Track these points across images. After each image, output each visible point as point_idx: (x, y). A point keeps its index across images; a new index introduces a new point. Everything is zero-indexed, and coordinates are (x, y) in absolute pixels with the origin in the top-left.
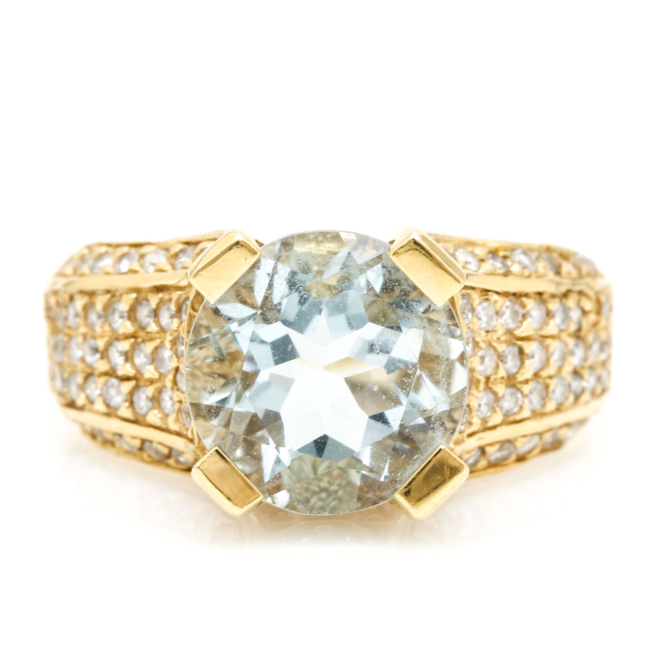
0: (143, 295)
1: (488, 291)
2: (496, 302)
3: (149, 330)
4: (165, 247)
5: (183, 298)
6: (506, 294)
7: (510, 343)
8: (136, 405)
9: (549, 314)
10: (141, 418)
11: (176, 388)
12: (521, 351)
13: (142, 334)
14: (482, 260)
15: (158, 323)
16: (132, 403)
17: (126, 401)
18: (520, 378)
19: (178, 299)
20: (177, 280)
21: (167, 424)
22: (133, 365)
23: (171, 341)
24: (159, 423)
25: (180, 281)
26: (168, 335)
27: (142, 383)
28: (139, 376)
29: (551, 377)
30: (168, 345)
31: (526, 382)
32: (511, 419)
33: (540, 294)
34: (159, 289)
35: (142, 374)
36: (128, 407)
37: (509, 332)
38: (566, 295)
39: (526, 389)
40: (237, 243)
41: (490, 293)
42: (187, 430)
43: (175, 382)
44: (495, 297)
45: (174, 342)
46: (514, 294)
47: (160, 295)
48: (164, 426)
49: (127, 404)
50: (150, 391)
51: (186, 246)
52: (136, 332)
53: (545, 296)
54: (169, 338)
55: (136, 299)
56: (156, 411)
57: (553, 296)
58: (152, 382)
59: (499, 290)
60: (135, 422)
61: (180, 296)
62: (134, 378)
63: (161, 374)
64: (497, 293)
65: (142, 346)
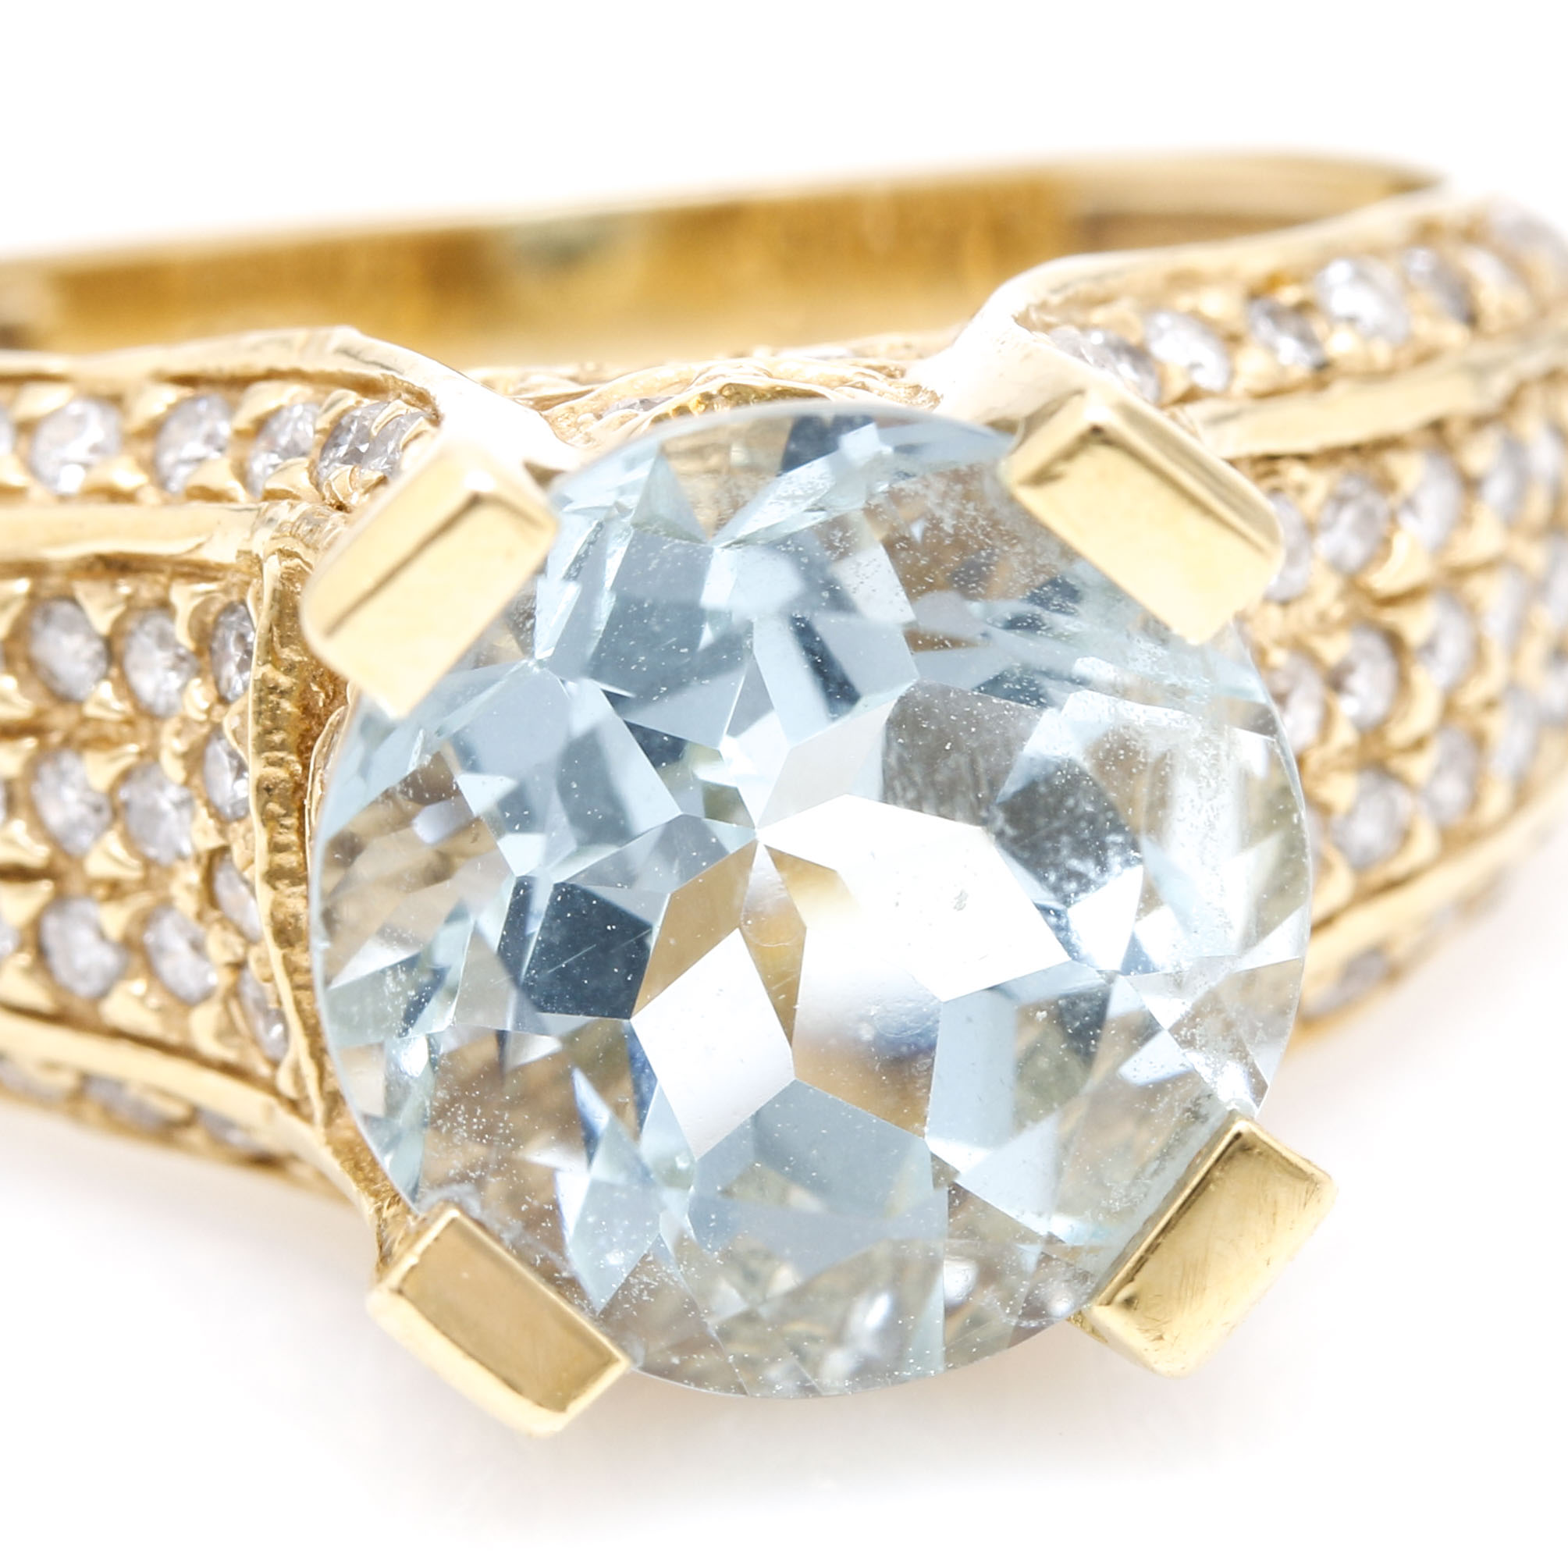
0: (54, 582)
1: (1272, 458)
2: (1301, 489)
3: (91, 710)
4: (104, 389)
5: (215, 607)
6: (1331, 456)
7: (1358, 622)
8: (57, 961)
9: (1471, 485)
10: (79, 1007)
11: (215, 914)
12: (1394, 642)
13: (61, 719)
14: (1232, 340)
15: (125, 687)
16: (41, 953)
17: (20, 948)
18: (1400, 734)
19: (199, 611)
20: (191, 543)
21: (186, 1032)
22: (38, 824)
23: (185, 756)
24: (152, 1026)
25: (199, 546)
26: (169, 728)
27: (75, 885)
28: (62, 864)
29: (1490, 705)
30: (173, 769)
31: (1418, 745)
32: (1377, 877)
33: (1437, 426)
34: (116, 566)
35: (77, 861)
36: (29, 971)
37: (1353, 584)
38: (1512, 402)
39: (1419, 768)
40: (475, 501)
41: (1282, 465)
42: (275, 1064)
43: (210, 896)
44: (1296, 473)
45: (195, 759)
46: (1356, 449)
47: (125, 588)
48: (173, 1038)
49: (25, 959)
50: (115, 919)
51: (187, 392)
52: (40, 713)
53: (1455, 430)
54: (172, 744)
55: (32, 596)
56: (139, 986)
57: (1479, 423)
58: (115, 890)
59: (1307, 445)
60: (58, 1018)
61: (209, 597)
62: (46, 873)
63: (148, 863)
64: (1303, 458)
65: (68, 760)
